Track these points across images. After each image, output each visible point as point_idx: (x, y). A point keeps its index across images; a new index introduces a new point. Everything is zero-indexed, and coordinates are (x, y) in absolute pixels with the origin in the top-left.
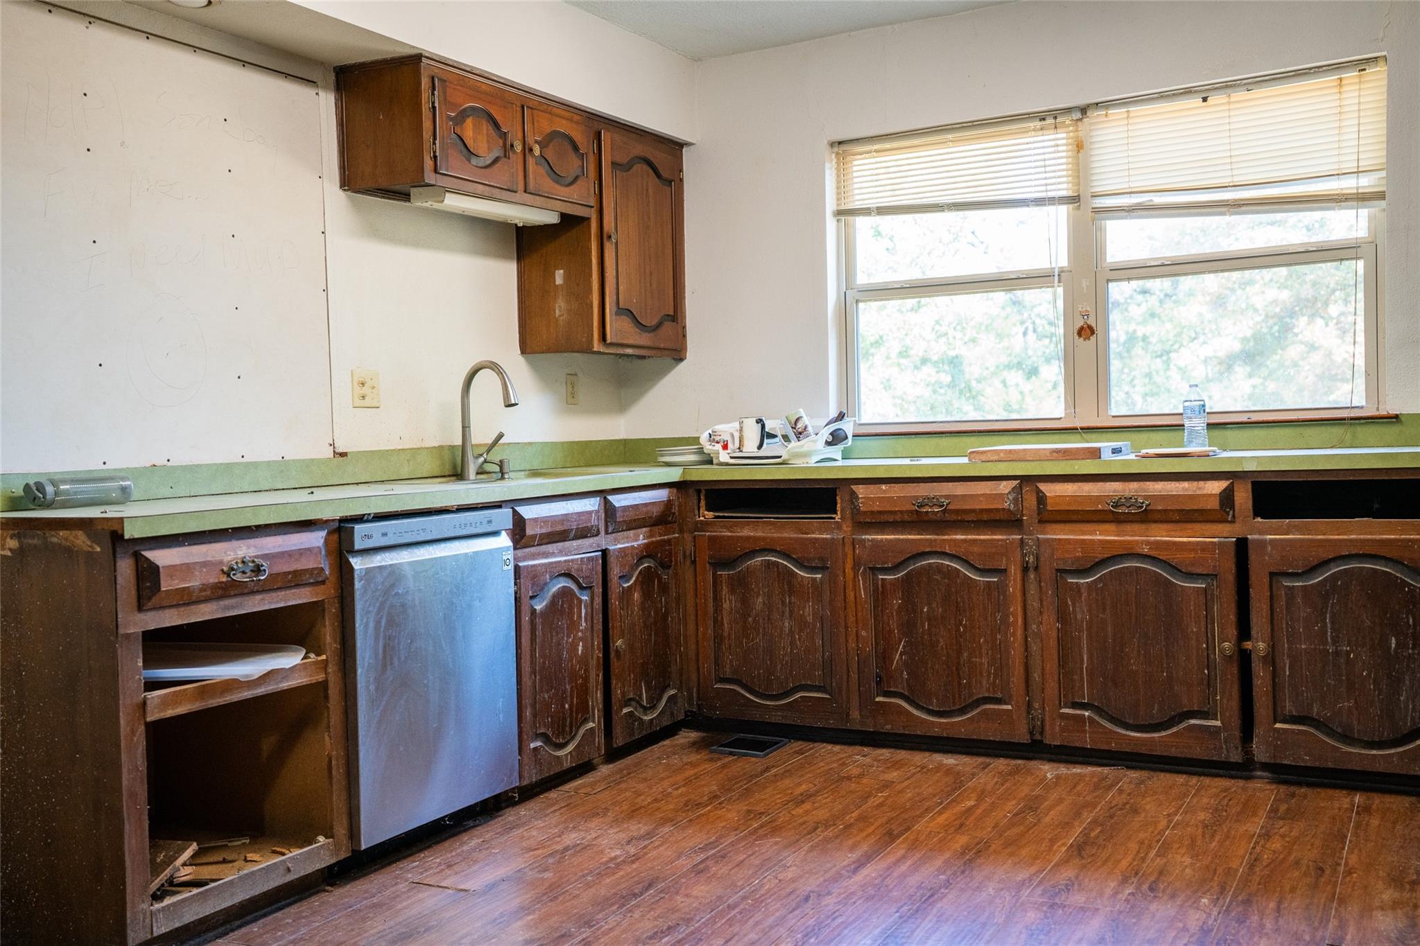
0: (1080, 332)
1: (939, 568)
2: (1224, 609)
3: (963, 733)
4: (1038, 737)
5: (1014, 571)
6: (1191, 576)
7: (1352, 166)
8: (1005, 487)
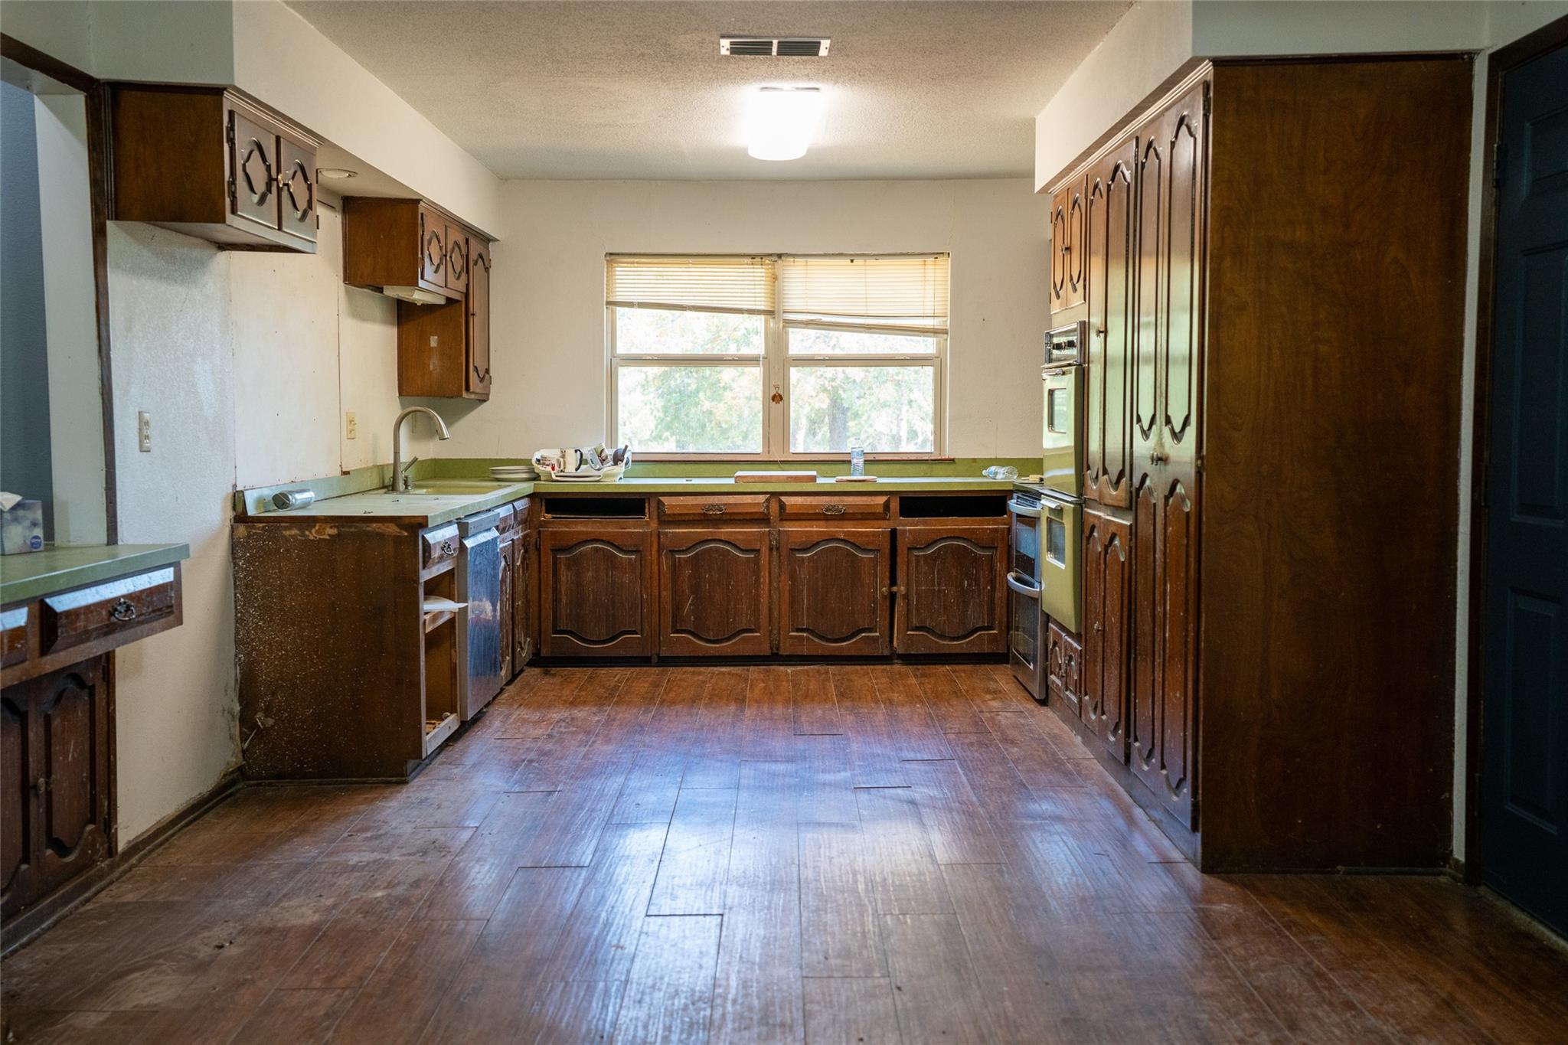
0: (774, 398)
1: (717, 549)
2: (883, 570)
3: (729, 652)
4: (775, 651)
5: (765, 551)
6: (865, 551)
7: (930, 313)
8: (762, 499)
